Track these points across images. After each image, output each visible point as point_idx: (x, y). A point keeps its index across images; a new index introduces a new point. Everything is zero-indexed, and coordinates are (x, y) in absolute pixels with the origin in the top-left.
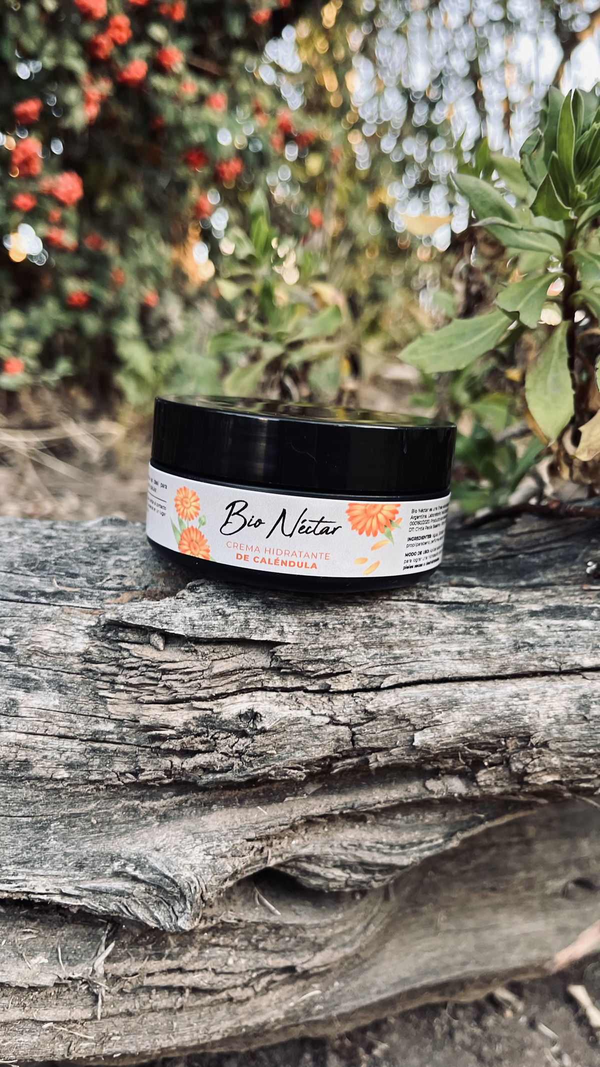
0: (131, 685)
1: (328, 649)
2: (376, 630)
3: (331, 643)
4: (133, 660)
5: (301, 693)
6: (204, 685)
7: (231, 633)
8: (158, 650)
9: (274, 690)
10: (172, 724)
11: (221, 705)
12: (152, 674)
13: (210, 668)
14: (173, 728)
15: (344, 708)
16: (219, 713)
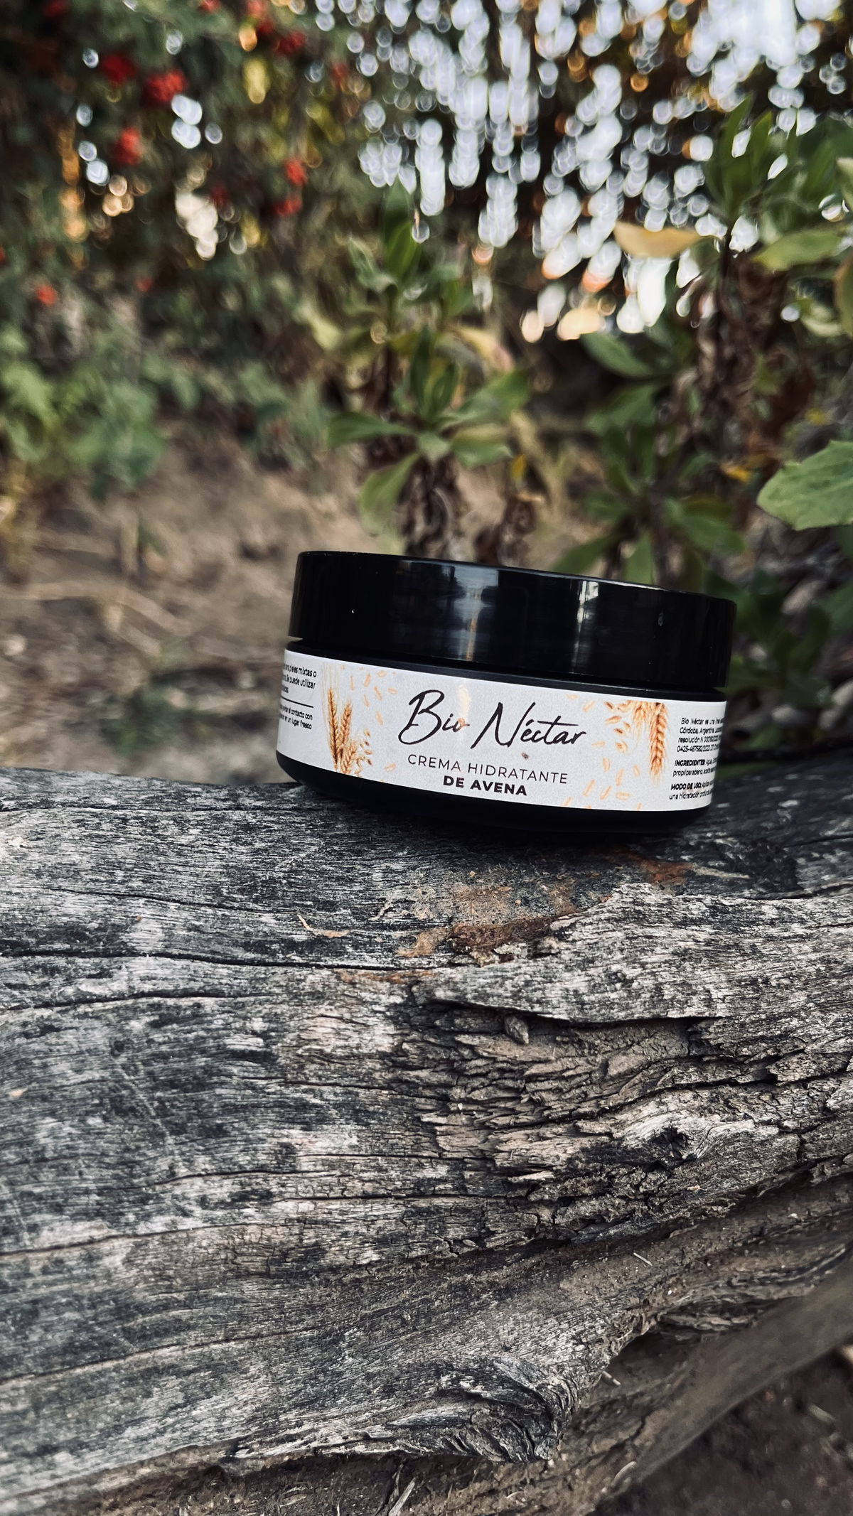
0: (476, 1102)
1: (772, 1019)
2: (834, 982)
3: (779, 1009)
4: (479, 1062)
5: (726, 1090)
6: (592, 1095)
7: (639, 1011)
8: (520, 1042)
10: (549, 1162)
11: (621, 1125)
12: (510, 1083)
13: (605, 1066)
14: (549, 1168)
15: (792, 1105)
16: (622, 1139)
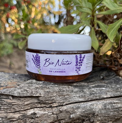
0: (5, 109)
4: (5, 103)
5: (45, 108)
7: (28, 95)
8: (11, 100)
9: (39, 107)
10: (15, 117)
11: (27, 112)
13: (24, 103)
16: (26, 114)
